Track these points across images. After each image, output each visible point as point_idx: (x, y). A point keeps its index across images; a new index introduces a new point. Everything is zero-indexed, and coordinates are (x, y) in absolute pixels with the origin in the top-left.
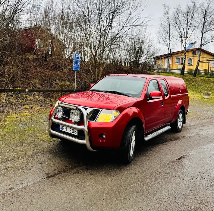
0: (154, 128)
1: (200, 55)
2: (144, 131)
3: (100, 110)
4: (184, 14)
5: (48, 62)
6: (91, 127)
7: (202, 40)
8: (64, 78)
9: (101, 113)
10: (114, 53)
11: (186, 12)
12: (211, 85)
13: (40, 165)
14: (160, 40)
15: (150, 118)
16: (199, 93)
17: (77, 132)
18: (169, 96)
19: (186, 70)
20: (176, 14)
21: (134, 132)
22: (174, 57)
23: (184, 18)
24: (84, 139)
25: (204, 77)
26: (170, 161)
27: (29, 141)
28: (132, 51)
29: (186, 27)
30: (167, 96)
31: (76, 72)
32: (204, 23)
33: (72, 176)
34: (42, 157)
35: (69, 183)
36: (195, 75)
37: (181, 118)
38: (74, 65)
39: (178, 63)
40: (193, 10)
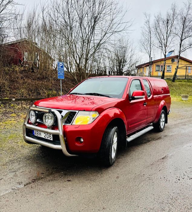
0: (137, 128)
1: (179, 61)
2: (127, 132)
3: (76, 112)
4: (164, 22)
5: (35, 73)
6: (66, 131)
7: (180, 47)
8: (50, 88)
9: (77, 115)
10: (98, 63)
11: (166, 20)
12: (189, 89)
13: (14, 173)
14: (142, 48)
15: (133, 119)
16: (177, 96)
17: (52, 136)
18: (151, 96)
19: (165, 76)
20: (157, 22)
21: (116, 133)
22: (154, 65)
23: (164, 26)
24: (59, 144)
25: (181, 82)
26: (154, 161)
27: (8, 148)
28: (115, 61)
29: (166, 35)
30: (149, 96)
31: (61, 80)
32: (183, 30)
33: (47, 184)
34: (17, 164)
35: (42, 193)
36: (174, 80)
37: (163, 118)
38: (59, 73)
39: (158, 70)
40: (173, 17)
